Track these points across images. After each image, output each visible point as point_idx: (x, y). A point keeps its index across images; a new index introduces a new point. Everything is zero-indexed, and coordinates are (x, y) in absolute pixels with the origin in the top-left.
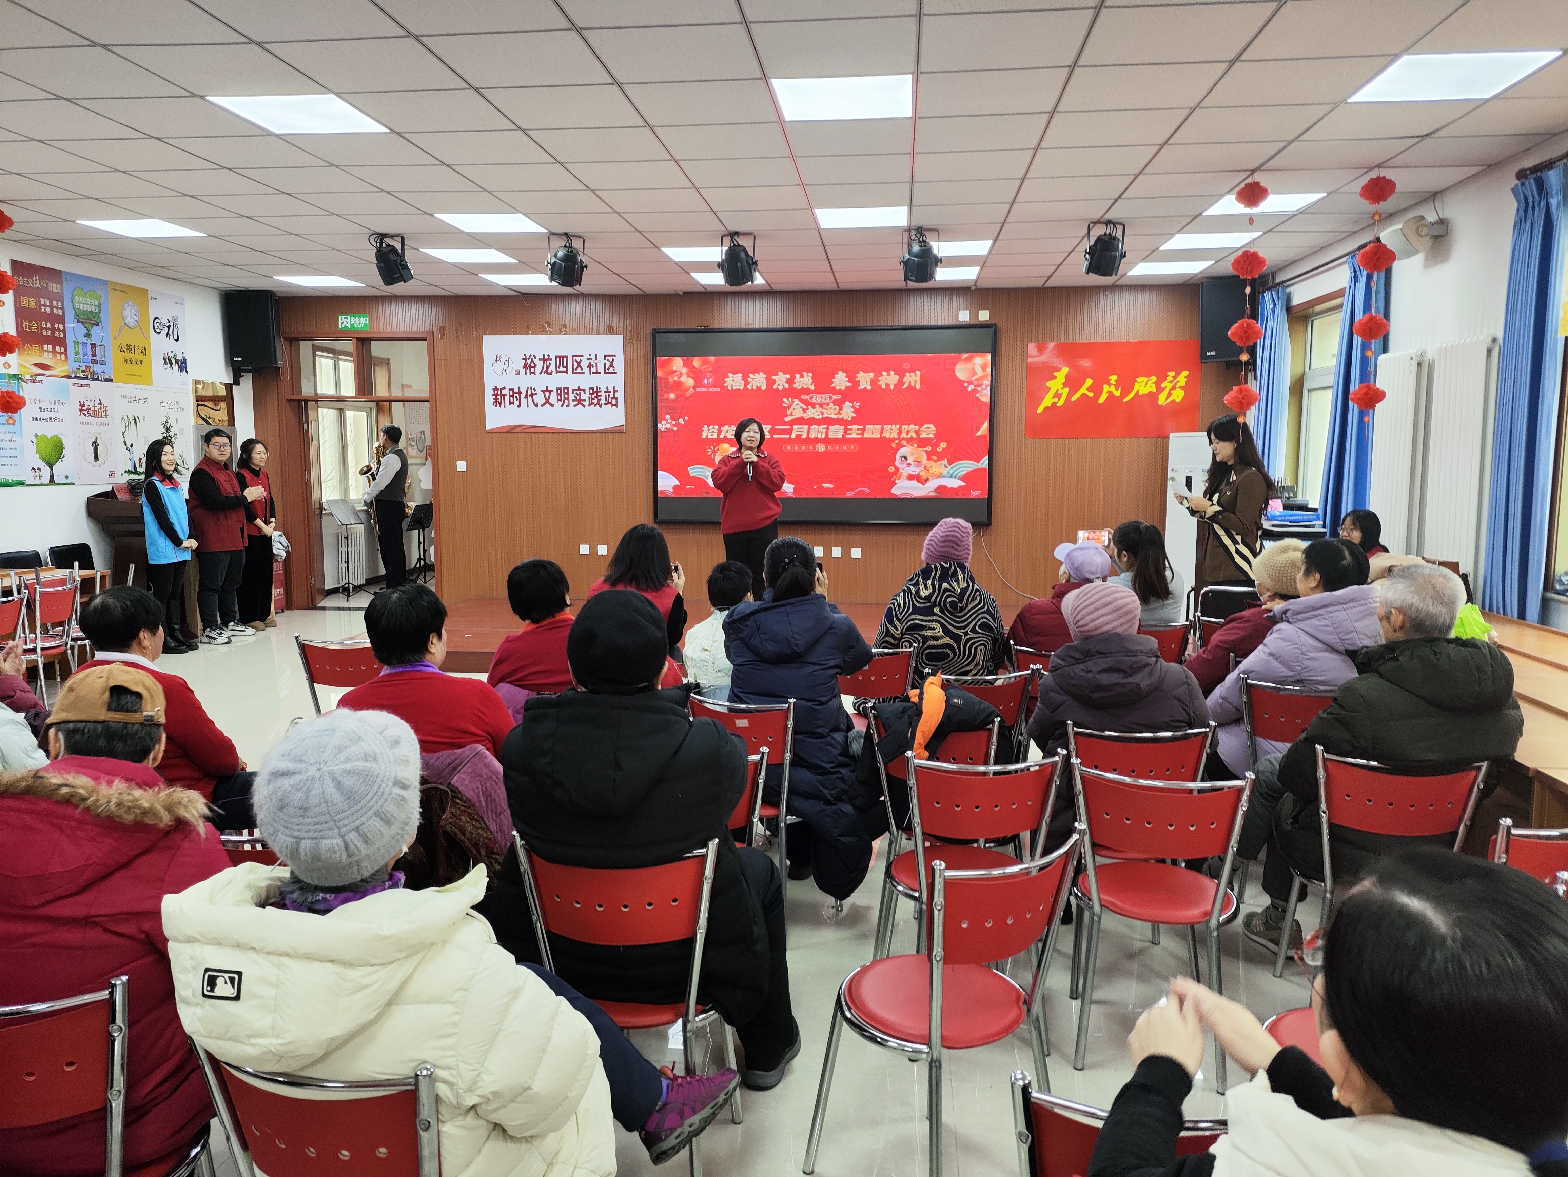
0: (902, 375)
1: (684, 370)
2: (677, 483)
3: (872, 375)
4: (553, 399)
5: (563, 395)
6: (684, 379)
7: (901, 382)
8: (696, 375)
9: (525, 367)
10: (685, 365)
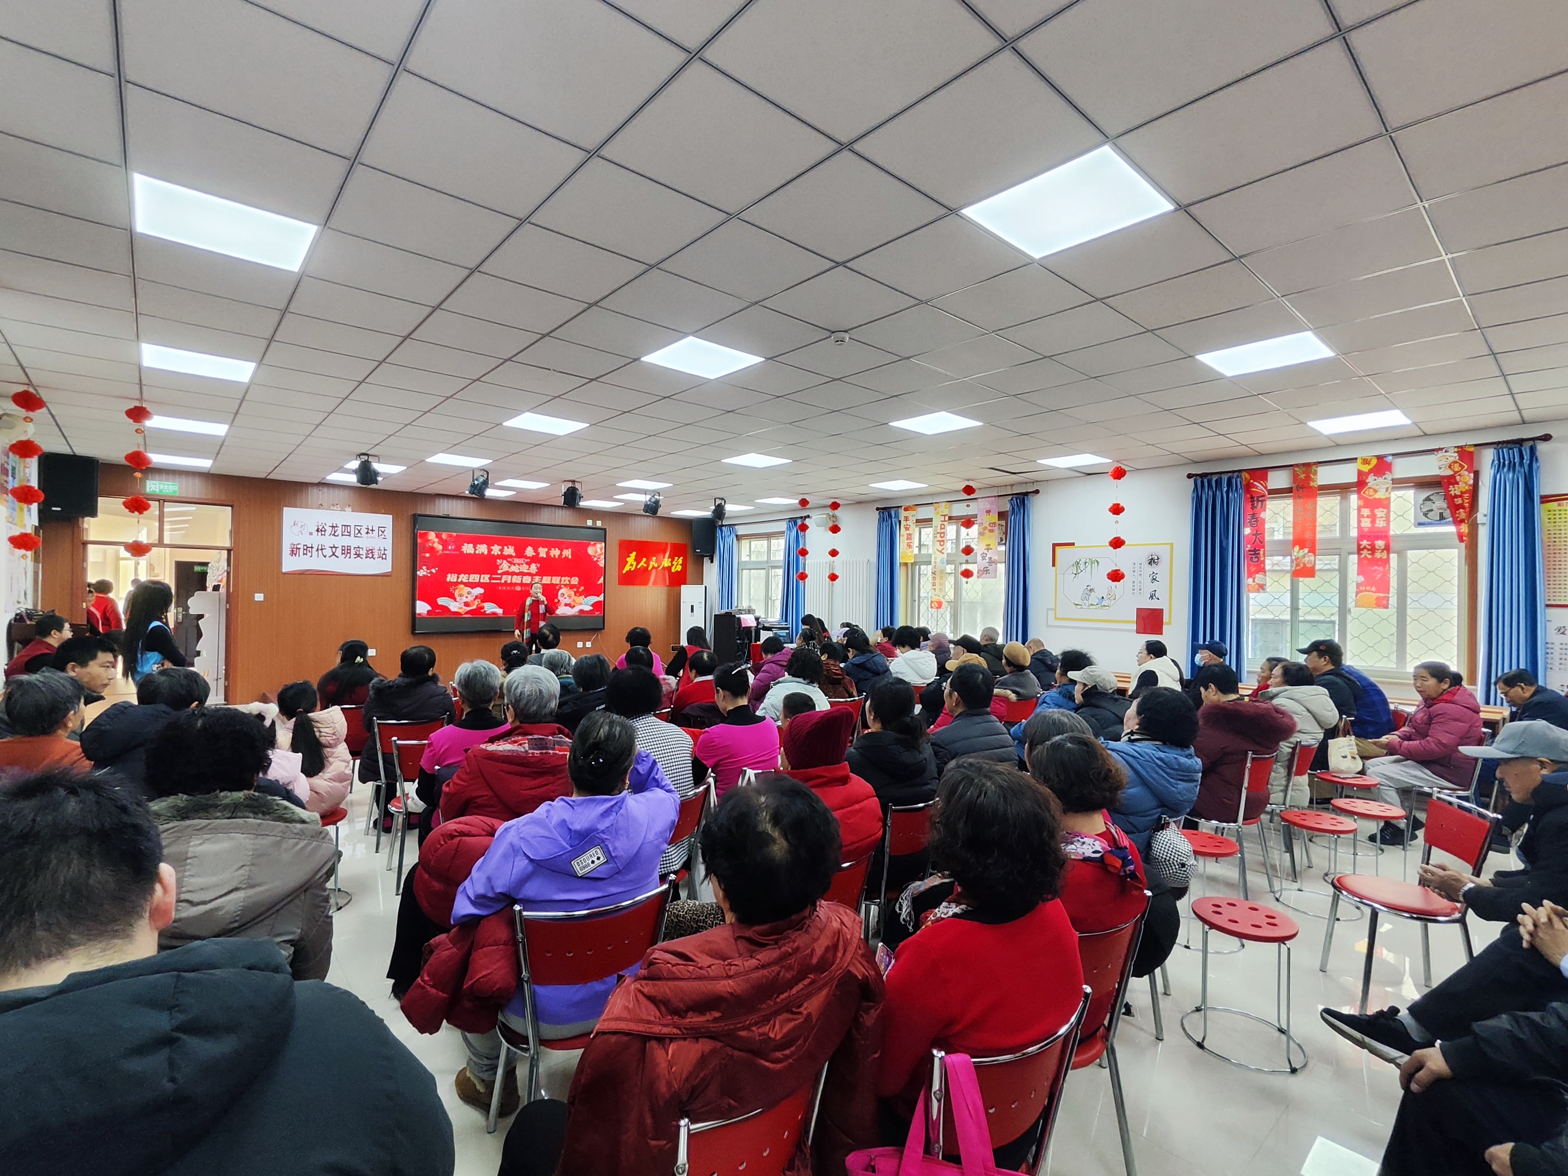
0: (562, 551)
1: (436, 540)
2: (430, 608)
3: (546, 549)
4: (338, 552)
5: (346, 551)
6: (436, 545)
7: (561, 554)
8: (444, 543)
9: (318, 530)
10: (437, 537)
